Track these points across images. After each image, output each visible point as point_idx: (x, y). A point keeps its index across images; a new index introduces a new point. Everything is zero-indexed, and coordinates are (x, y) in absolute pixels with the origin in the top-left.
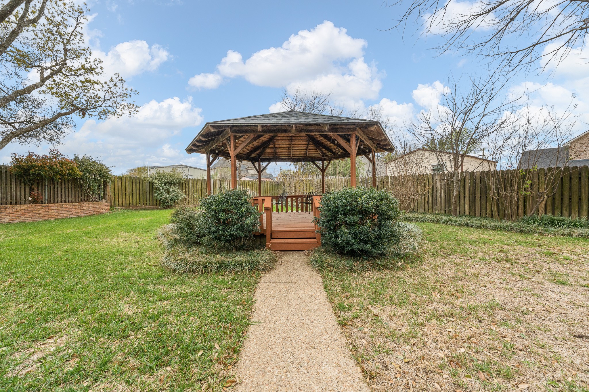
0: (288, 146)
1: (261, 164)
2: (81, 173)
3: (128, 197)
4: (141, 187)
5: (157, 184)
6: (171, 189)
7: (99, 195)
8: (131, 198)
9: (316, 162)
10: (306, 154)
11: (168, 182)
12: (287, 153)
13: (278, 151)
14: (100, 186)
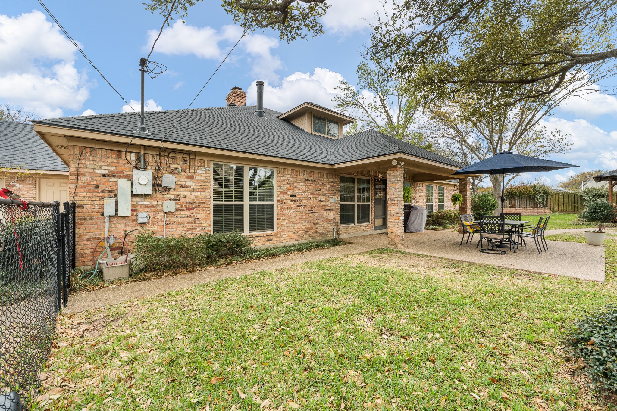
2: (534, 193)
3: (562, 206)
4: (573, 199)
5: (586, 197)
7: (543, 204)
8: (565, 206)
11: (595, 195)
14: (544, 199)
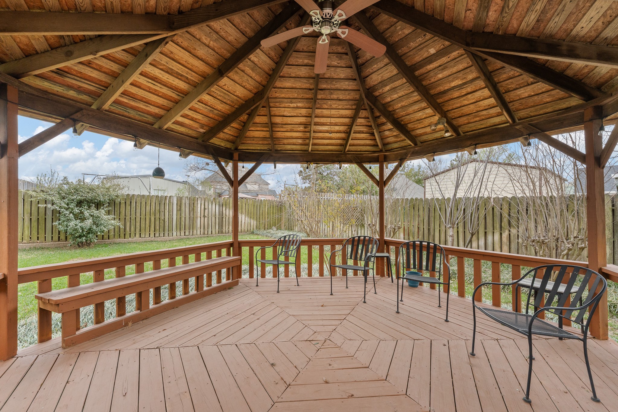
0: (303, 120)
1: (240, 165)
6: (86, 213)
9: (367, 166)
10: (344, 145)
11: (85, 200)
12: (300, 141)
13: (279, 135)
